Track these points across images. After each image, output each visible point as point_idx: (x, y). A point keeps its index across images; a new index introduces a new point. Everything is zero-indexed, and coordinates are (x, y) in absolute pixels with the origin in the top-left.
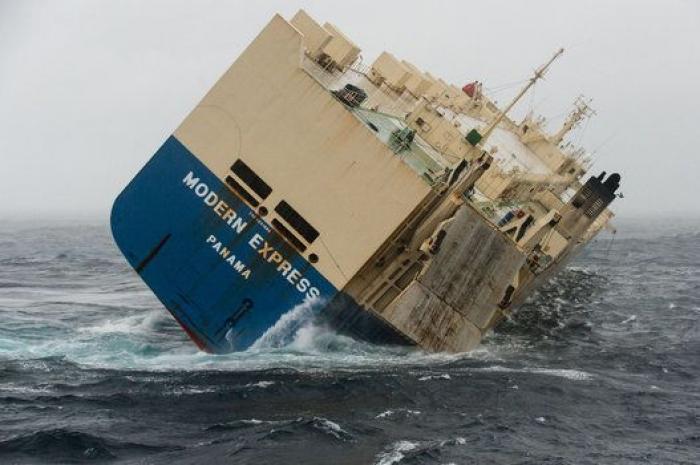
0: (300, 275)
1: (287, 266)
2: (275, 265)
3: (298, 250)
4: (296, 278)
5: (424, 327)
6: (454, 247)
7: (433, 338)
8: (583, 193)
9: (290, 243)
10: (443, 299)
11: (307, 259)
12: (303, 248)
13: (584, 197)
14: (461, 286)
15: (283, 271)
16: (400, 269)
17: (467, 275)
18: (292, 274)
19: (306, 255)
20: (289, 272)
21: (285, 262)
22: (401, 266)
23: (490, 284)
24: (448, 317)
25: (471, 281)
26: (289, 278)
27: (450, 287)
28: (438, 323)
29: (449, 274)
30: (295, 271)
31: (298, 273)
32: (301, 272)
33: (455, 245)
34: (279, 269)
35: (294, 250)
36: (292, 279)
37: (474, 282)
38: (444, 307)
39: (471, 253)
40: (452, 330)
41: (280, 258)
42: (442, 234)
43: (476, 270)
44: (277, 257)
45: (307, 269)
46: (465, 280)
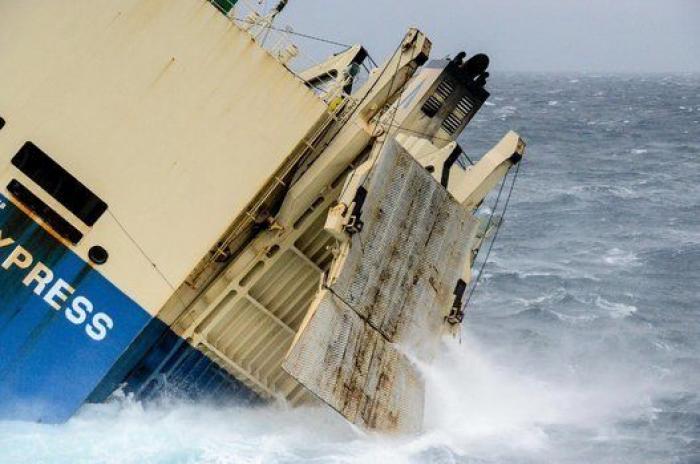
0: (72, 291)
1: (43, 275)
2: (18, 273)
3: (65, 241)
4: (64, 298)
5: (345, 378)
6: (379, 217)
7: (360, 396)
8: (437, 90)
9: (47, 228)
10: (367, 320)
11: (86, 258)
12: (76, 237)
13: (440, 98)
14: (393, 290)
15: (35, 283)
16: (260, 264)
17: (399, 267)
18: (55, 291)
19: (81, 250)
20: (48, 287)
21: (40, 267)
22: (263, 257)
23: (431, 281)
24: (378, 351)
25: (406, 278)
26: (48, 298)
27: (377, 295)
28: (365, 367)
29: (373, 269)
30: (61, 283)
31: (67, 287)
32: (73, 285)
33: (380, 214)
34: (27, 281)
35: (57, 242)
36: (56, 298)
37: (410, 281)
38: (370, 335)
39: (403, 225)
40: (387, 378)
41: (29, 259)
42: (361, 194)
43: (411, 258)
44: (22, 258)
45: (85, 278)
46: (397, 278)
